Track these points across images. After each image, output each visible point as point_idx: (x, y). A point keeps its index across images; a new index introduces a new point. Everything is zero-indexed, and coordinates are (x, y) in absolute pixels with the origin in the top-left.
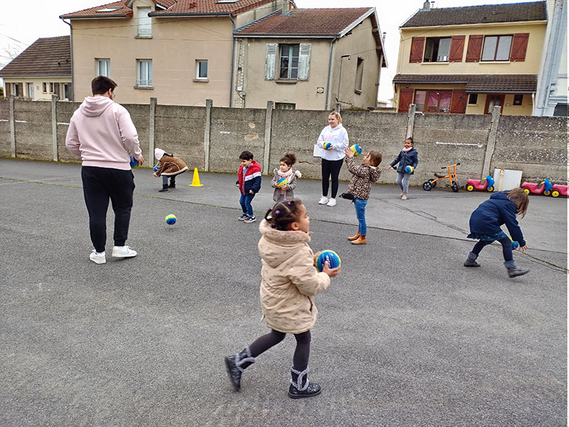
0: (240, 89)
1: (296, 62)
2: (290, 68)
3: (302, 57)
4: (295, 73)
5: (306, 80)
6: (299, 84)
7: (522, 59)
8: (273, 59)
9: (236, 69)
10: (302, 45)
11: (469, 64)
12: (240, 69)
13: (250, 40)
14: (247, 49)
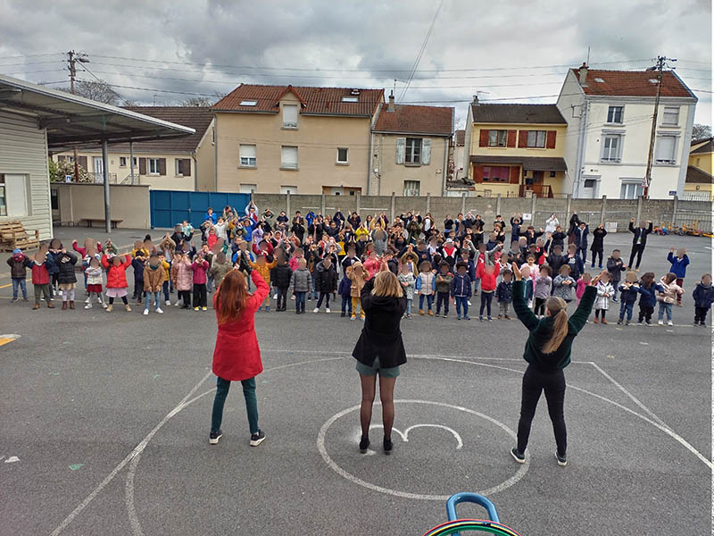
0: (376, 170)
1: (417, 151)
2: (413, 155)
4: (417, 159)
5: (428, 164)
6: (423, 167)
7: (554, 147)
8: (402, 150)
9: (372, 155)
10: (425, 140)
11: (520, 149)
13: (384, 135)
14: (381, 141)
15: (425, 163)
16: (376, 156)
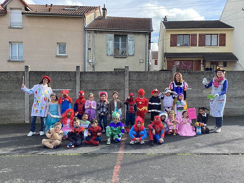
0: (90, 61)
1: (125, 45)
2: (120, 49)
3: (130, 43)
5: (133, 55)
6: (129, 58)
7: (224, 45)
9: (87, 49)
10: (129, 36)
11: (200, 47)
14: (94, 37)
15: (131, 54)
16: (89, 49)
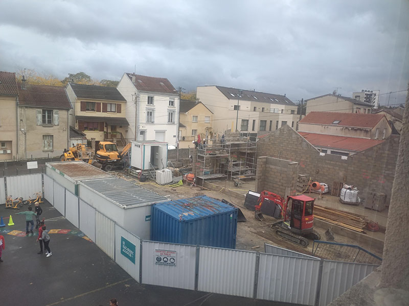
0: (22, 129)
1: (49, 117)
2: (47, 119)
3: (55, 116)
4: (50, 122)
5: (58, 125)
6: (54, 127)
7: (120, 113)
8: (40, 116)
9: (19, 120)
10: (54, 111)
11: (103, 113)
12: (21, 120)
13: (26, 107)
14: (25, 111)
15: (56, 124)
